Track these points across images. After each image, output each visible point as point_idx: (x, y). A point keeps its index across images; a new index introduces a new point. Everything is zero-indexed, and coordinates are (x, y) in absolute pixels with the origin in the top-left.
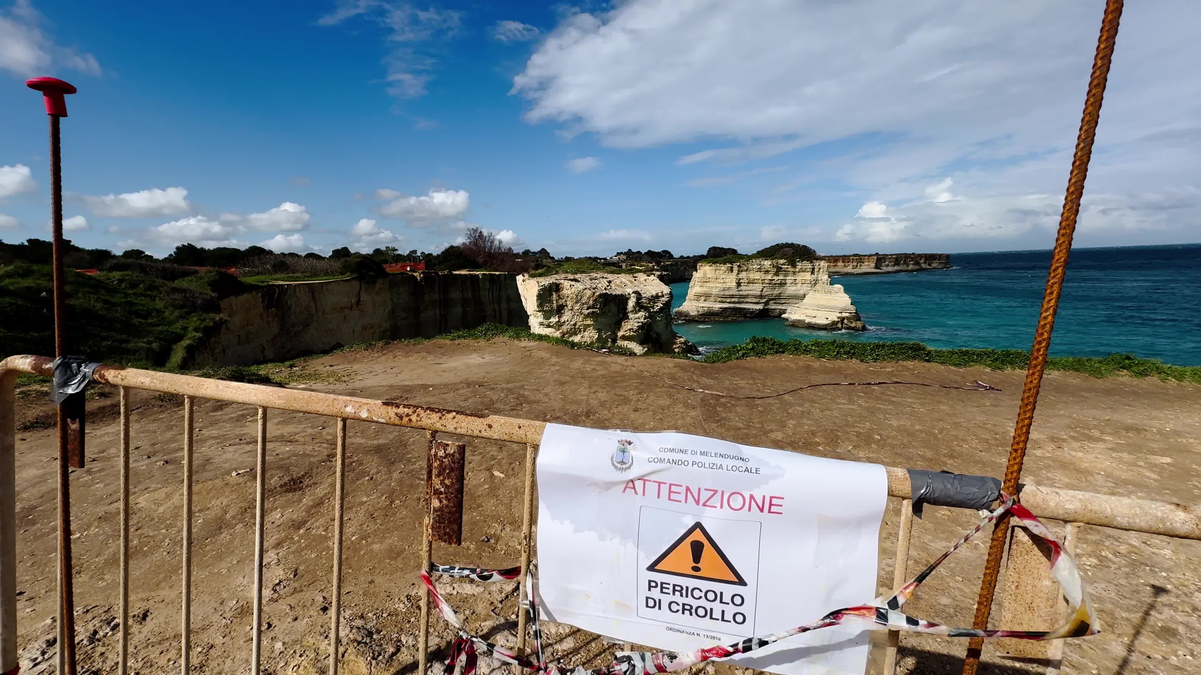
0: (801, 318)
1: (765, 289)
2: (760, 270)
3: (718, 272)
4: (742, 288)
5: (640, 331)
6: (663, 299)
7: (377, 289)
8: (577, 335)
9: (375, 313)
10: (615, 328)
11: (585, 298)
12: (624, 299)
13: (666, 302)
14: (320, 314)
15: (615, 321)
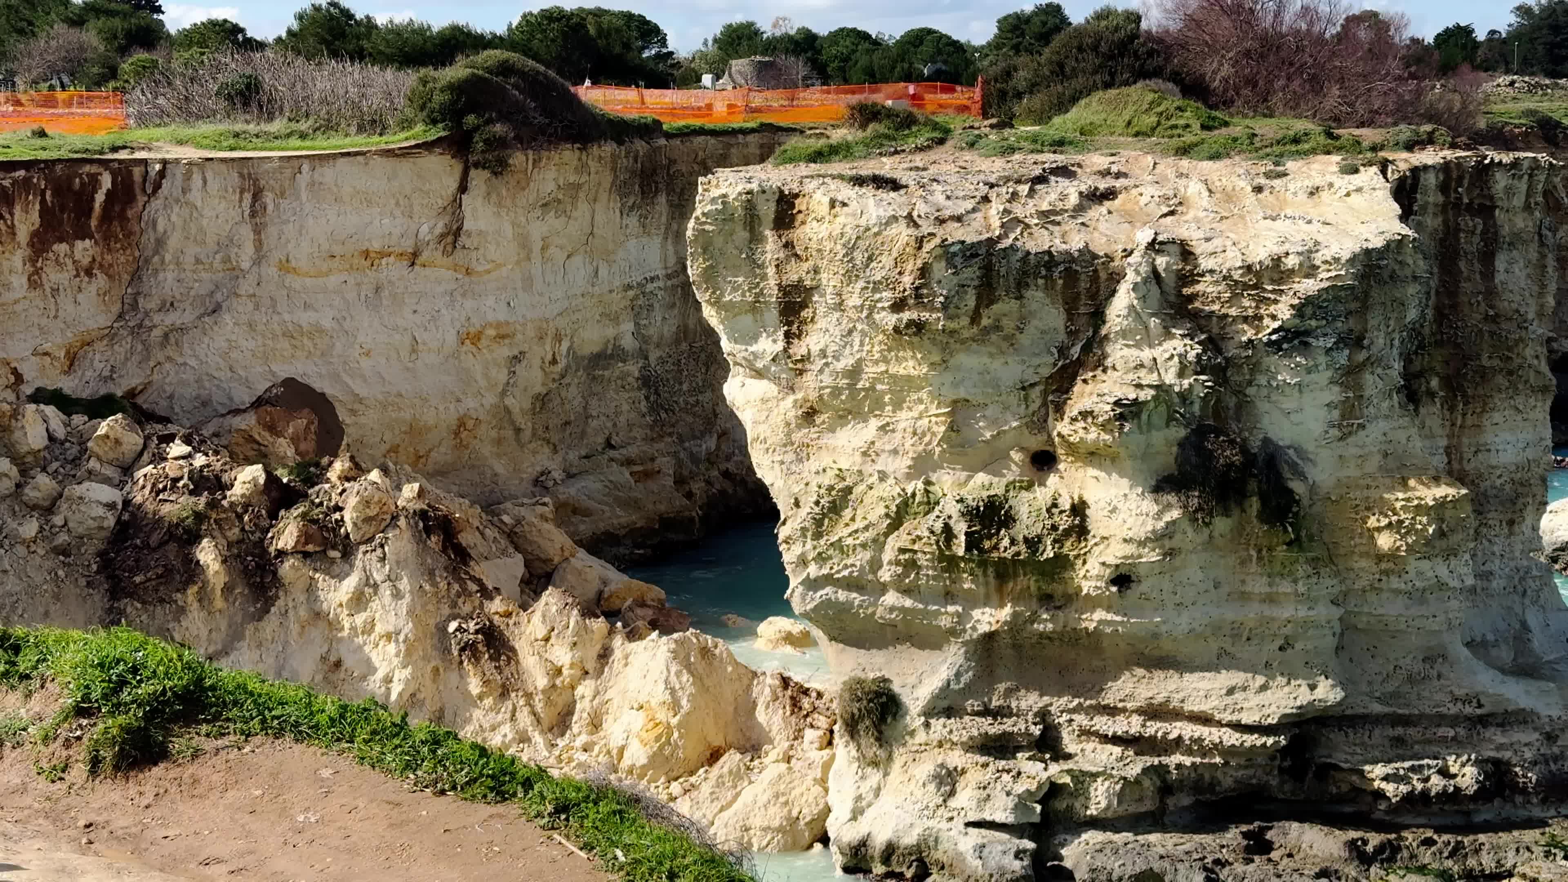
5: (1127, 427)
6: (1309, 286)
7: (551, 186)
8: (865, 421)
9: (528, 282)
10: (1045, 404)
11: (887, 261)
12: (1103, 275)
13: (1309, 301)
14: (270, 271)
15: (1046, 372)
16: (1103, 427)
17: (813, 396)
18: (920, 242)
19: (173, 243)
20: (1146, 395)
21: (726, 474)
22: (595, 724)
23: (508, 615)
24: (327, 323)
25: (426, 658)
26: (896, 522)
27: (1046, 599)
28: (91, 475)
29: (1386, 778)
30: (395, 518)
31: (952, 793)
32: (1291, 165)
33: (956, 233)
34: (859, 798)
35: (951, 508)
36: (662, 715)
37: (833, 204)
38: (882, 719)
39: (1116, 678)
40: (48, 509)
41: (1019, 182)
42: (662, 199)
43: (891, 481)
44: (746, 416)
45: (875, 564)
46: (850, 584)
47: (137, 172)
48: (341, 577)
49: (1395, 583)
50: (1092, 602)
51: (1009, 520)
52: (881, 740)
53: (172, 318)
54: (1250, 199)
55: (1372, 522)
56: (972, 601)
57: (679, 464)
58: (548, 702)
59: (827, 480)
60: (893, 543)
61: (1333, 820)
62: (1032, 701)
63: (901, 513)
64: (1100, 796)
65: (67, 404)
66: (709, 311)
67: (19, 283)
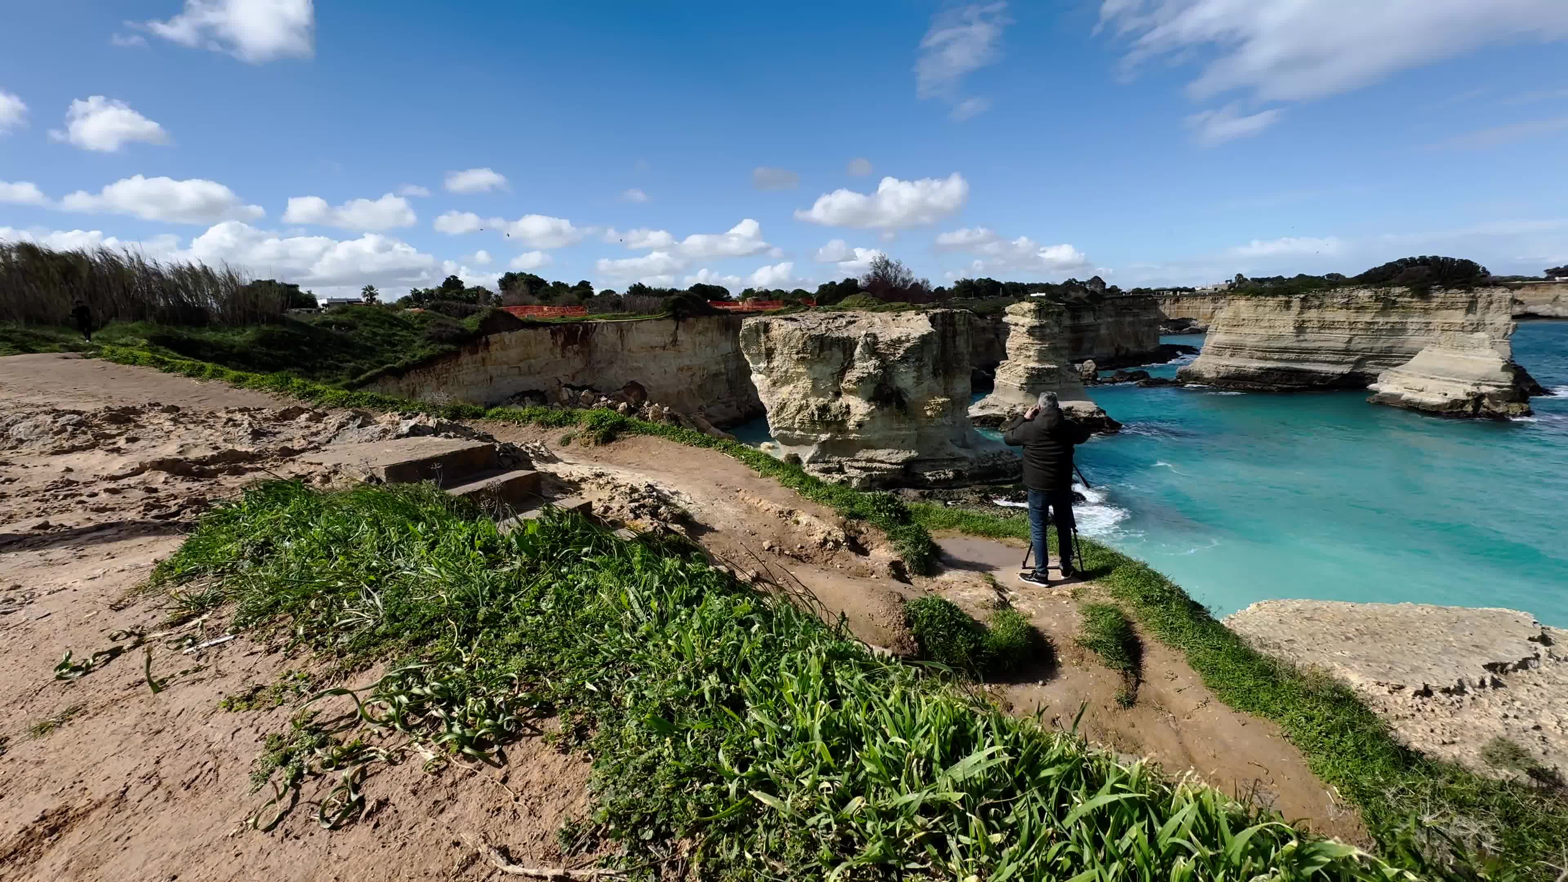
0: (1398, 392)
1: (1357, 340)
2: (1347, 306)
3: (1260, 309)
4: (1307, 337)
5: (860, 384)
6: (908, 345)
7: (700, 328)
8: (790, 385)
9: (695, 354)
10: (838, 379)
11: (794, 341)
12: (853, 343)
13: (908, 349)
14: (626, 352)
15: (838, 370)
16: (854, 384)
17: (775, 378)
18: (803, 335)
19: (600, 345)
20: (865, 375)
24: (642, 366)
27: (840, 431)
28: (581, 406)
29: (930, 476)
30: (663, 416)
32: (902, 313)
33: (813, 332)
35: (813, 407)
37: (779, 326)
39: (858, 452)
41: (829, 319)
42: (731, 331)
43: (797, 401)
44: (757, 385)
45: (793, 423)
46: (787, 429)
47: (589, 326)
49: (932, 424)
50: (852, 432)
51: (829, 410)
53: (600, 365)
54: (892, 322)
55: (925, 408)
56: (820, 432)
59: (780, 401)
60: (798, 418)
61: (915, 487)
62: (836, 459)
63: (800, 409)
64: (855, 483)
65: (573, 388)
66: (746, 356)
67: (559, 356)
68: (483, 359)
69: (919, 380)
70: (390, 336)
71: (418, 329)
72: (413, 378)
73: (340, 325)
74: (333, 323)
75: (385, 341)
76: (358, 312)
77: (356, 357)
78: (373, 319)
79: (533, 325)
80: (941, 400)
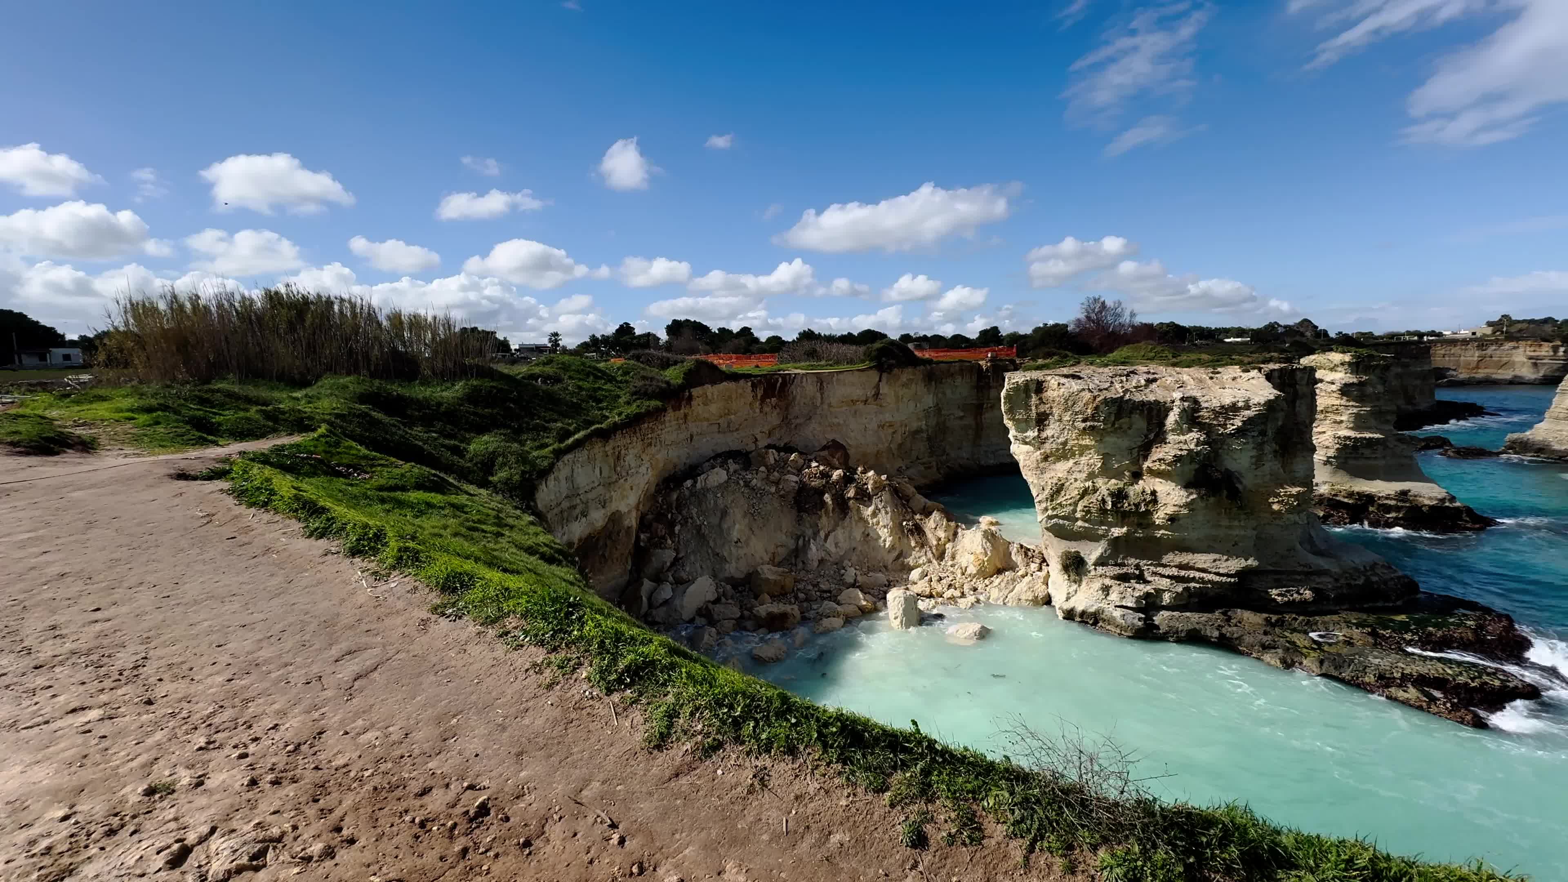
5: (1179, 465)
6: (1247, 413)
7: (905, 380)
8: (1068, 460)
9: (898, 410)
10: (1138, 455)
11: (1081, 404)
12: (1163, 409)
13: (1250, 419)
14: (825, 407)
15: (1139, 444)
16: (1169, 465)
17: (1048, 451)
18: (1095, 398)
19: (798, 397)
20: (1185, 453)
21: (948, 467)
22: (953, 558)
23: (921, 520)
24: (842, 422)
25: (896, 534)
26: (1082, 496)
27: (1140, 525)
28: (789, 472)
29: (1278, 595)
30: (885, 487)
31: (1108, 594)
32: (1219, 369)
33: (1109, 395)
34: (1069, 594)
35: (1106, 493)
36: (981, 557)
37: (1059, 384)
38: (1078, 567)
39: (1166, 554)
40: (777, 483)
41: (1120, 376)
42: (933, 383)
43: (1079, 482)
44: (1019, 458)
45: (1075, 511)
46: (1064, 518)
47: (788, 377)
48: (868, 506)
49: (1277, 522)
50: (1159, 527)
51: (1126, 497)
52: (1078, 574)
53: (798, 421)
54: (1210, 382)
55: (1271, 500)
56: (1111, 525)
57: (937, 464)
58: (937, 550)
59: (1055, 481)
60: (1080, 505)
61: (1256, 609)
62: (1132, 561)
63: (1085, 493)
64: (1167, 598)
65: (779, 450)
66: (1006, 421)
67: (758, 410)
68: (686, 416)
69: (1258, 462)
70: (595, 390)
71: (621, 382)
72: (618, 440)
73: (546, 378)
74: (539, 376)
75: (591, 397)
76: (563, 363)
77: (564, 415)
78: (578, 371)
79: (735, 377)
80: (1294, 490)
